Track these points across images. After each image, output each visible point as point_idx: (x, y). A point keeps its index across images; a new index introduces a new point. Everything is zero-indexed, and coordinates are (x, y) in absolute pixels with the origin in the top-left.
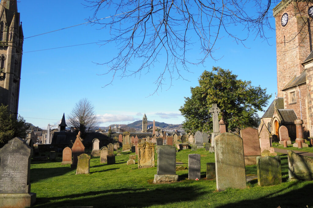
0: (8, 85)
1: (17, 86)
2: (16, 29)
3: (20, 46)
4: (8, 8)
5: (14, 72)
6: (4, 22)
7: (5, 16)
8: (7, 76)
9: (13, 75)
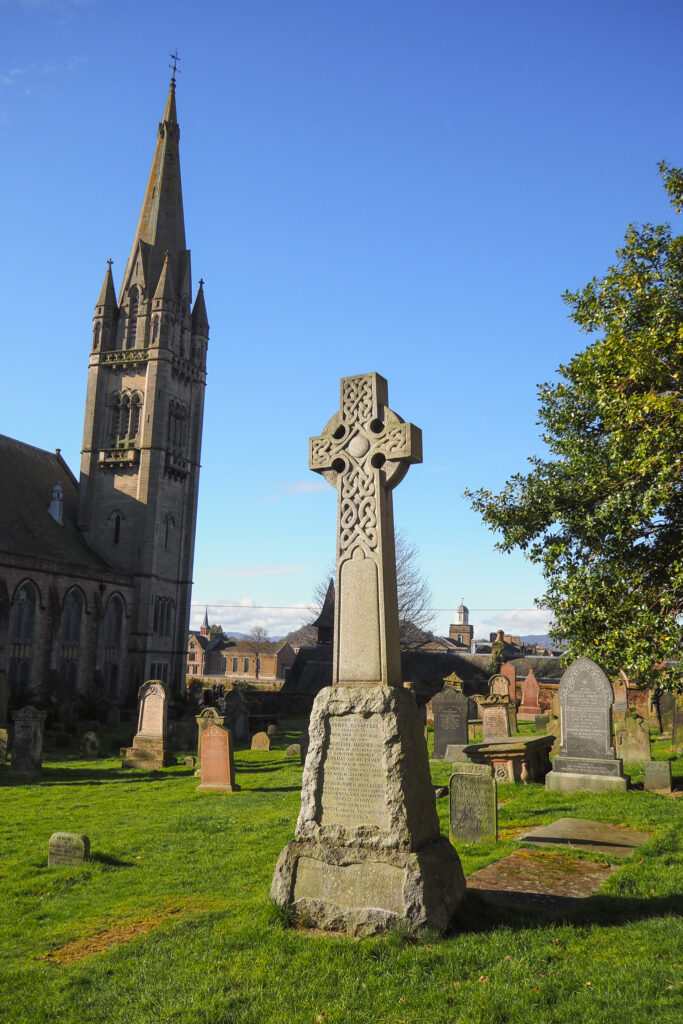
0: (146, 488)
1: (186, 491)
2: (171, 304)
3: (196, 361)
4: (152, 242)
5: (164, 444)
6: (138, 287)
7: (141, 268)
8: (145, 458)
9: (163, 453)
